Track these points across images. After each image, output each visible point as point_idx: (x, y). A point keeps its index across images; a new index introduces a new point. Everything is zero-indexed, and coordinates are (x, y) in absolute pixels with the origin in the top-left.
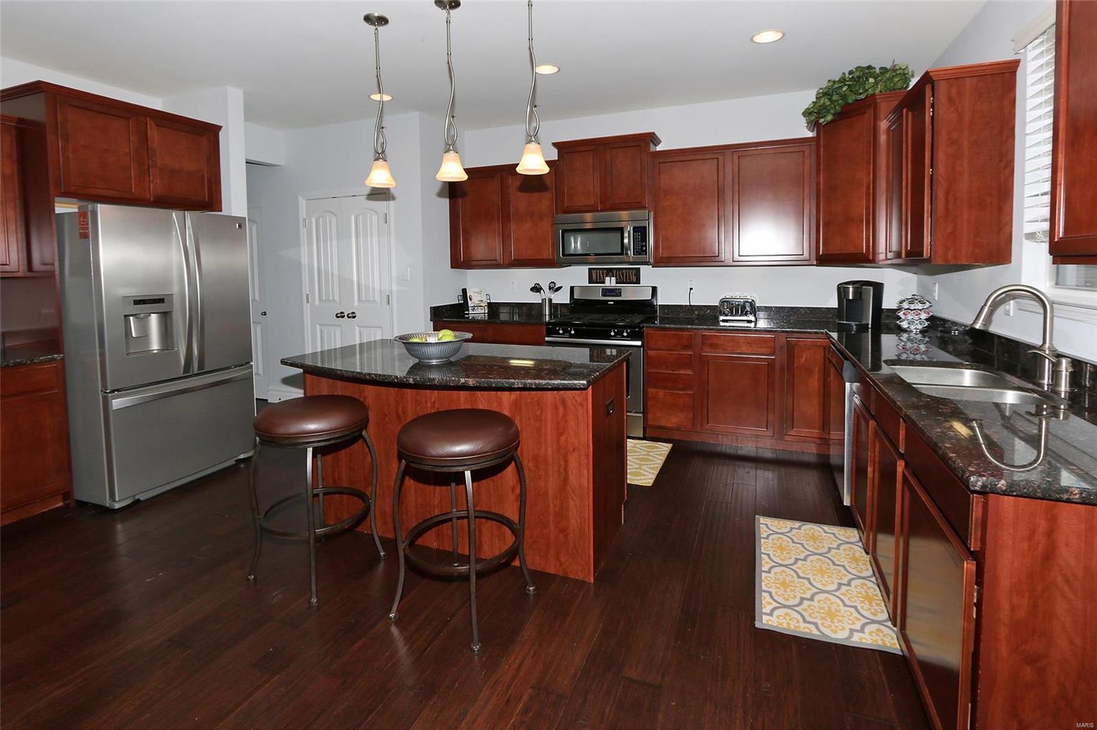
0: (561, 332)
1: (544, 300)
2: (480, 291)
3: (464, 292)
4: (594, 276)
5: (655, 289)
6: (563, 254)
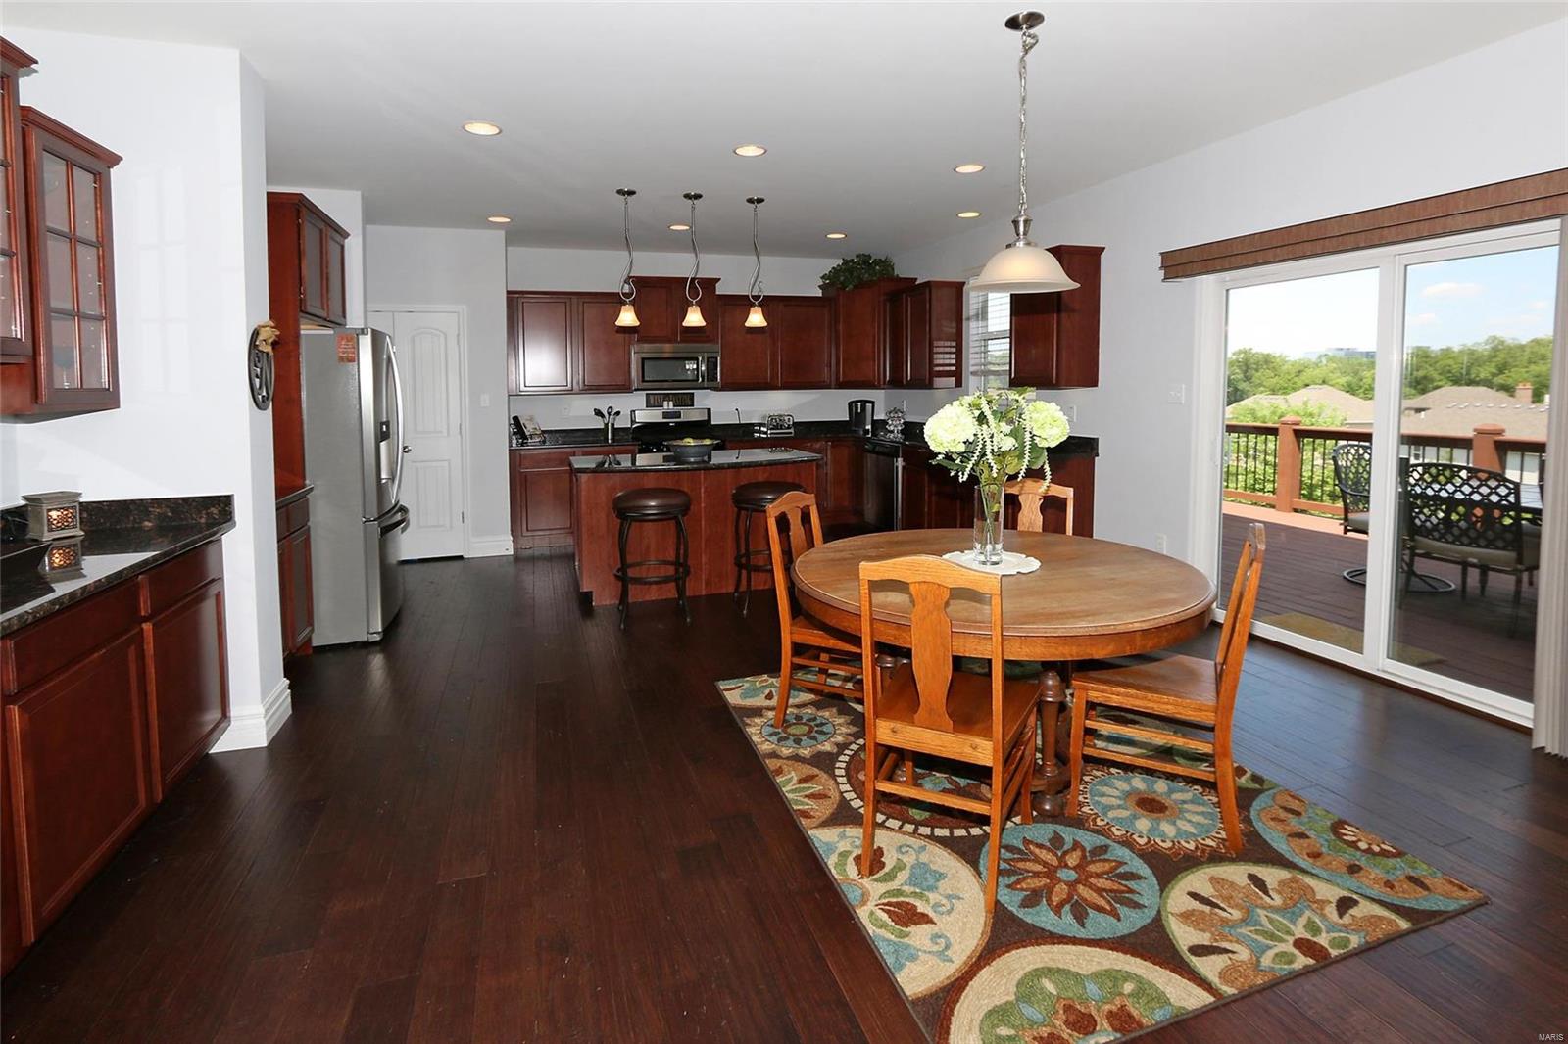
1: (606, 425)
2: (531, 419)
3: (516, 419)
4: (652, 402)
5: (709, 410)
6: (643, 381)
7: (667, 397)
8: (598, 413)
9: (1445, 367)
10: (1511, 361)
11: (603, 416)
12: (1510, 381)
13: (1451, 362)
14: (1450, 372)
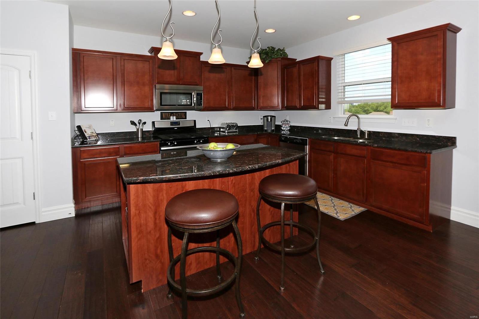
0: (169, 144)
1: (138, 129)
2: (90, 127)
3: (79, 128)
4: (164, 116)
5: (195, 121)
6: (161, 105)
7: (172, 114)
8: (133, 123)
9: (372, 107)
10: (387, 105)
11: (135, 125)
12: (388, 111)
13: (373, 106)
14: (373, 108)
